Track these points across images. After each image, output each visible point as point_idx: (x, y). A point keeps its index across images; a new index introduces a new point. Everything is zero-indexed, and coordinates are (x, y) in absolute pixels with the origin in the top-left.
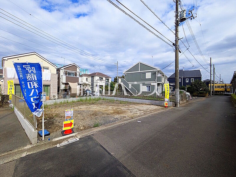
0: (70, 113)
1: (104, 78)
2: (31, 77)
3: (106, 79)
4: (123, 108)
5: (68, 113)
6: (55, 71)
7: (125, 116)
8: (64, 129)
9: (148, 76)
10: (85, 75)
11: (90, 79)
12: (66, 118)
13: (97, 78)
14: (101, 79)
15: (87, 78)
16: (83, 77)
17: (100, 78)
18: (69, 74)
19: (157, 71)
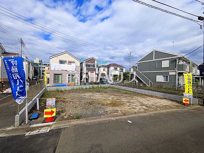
0: (51, 102)
1: (118, 69)
2: (14, 70)
3: (121, 69)
4: (124, 100)
5: (49, 102)
6: (79, 64)
7: (118, 111)
8: (45, 116)
9: (166, 64)
10: (103, 66)
11: (106, 69)
12: (47, 107)
13: (112, 68)
14: (116, 69)
15: (104, 68)
16: (101, 68)
17: (114, 68)
18: (89, 66)
19: (178, 58)
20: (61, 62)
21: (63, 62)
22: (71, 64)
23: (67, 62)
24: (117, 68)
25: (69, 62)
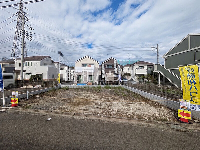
0: (15, 93)
1: (145, 67)
3: (148, 67)
10: (127, 66)
11: (131, 68)
14: (141, 67)
16: (125, 67)
18: (108, 66)
20: (84, 65)
21: (85, 65)
22: (91, 66)
23: (88, 65)
24: (143, 66)
25: (89, 65)
